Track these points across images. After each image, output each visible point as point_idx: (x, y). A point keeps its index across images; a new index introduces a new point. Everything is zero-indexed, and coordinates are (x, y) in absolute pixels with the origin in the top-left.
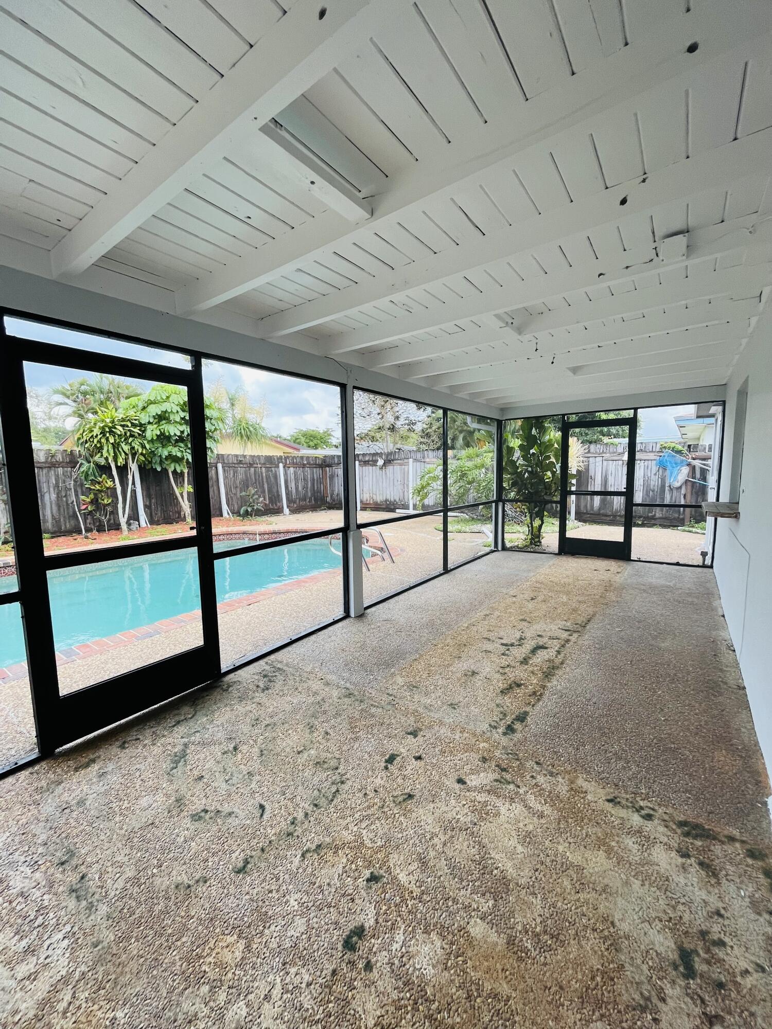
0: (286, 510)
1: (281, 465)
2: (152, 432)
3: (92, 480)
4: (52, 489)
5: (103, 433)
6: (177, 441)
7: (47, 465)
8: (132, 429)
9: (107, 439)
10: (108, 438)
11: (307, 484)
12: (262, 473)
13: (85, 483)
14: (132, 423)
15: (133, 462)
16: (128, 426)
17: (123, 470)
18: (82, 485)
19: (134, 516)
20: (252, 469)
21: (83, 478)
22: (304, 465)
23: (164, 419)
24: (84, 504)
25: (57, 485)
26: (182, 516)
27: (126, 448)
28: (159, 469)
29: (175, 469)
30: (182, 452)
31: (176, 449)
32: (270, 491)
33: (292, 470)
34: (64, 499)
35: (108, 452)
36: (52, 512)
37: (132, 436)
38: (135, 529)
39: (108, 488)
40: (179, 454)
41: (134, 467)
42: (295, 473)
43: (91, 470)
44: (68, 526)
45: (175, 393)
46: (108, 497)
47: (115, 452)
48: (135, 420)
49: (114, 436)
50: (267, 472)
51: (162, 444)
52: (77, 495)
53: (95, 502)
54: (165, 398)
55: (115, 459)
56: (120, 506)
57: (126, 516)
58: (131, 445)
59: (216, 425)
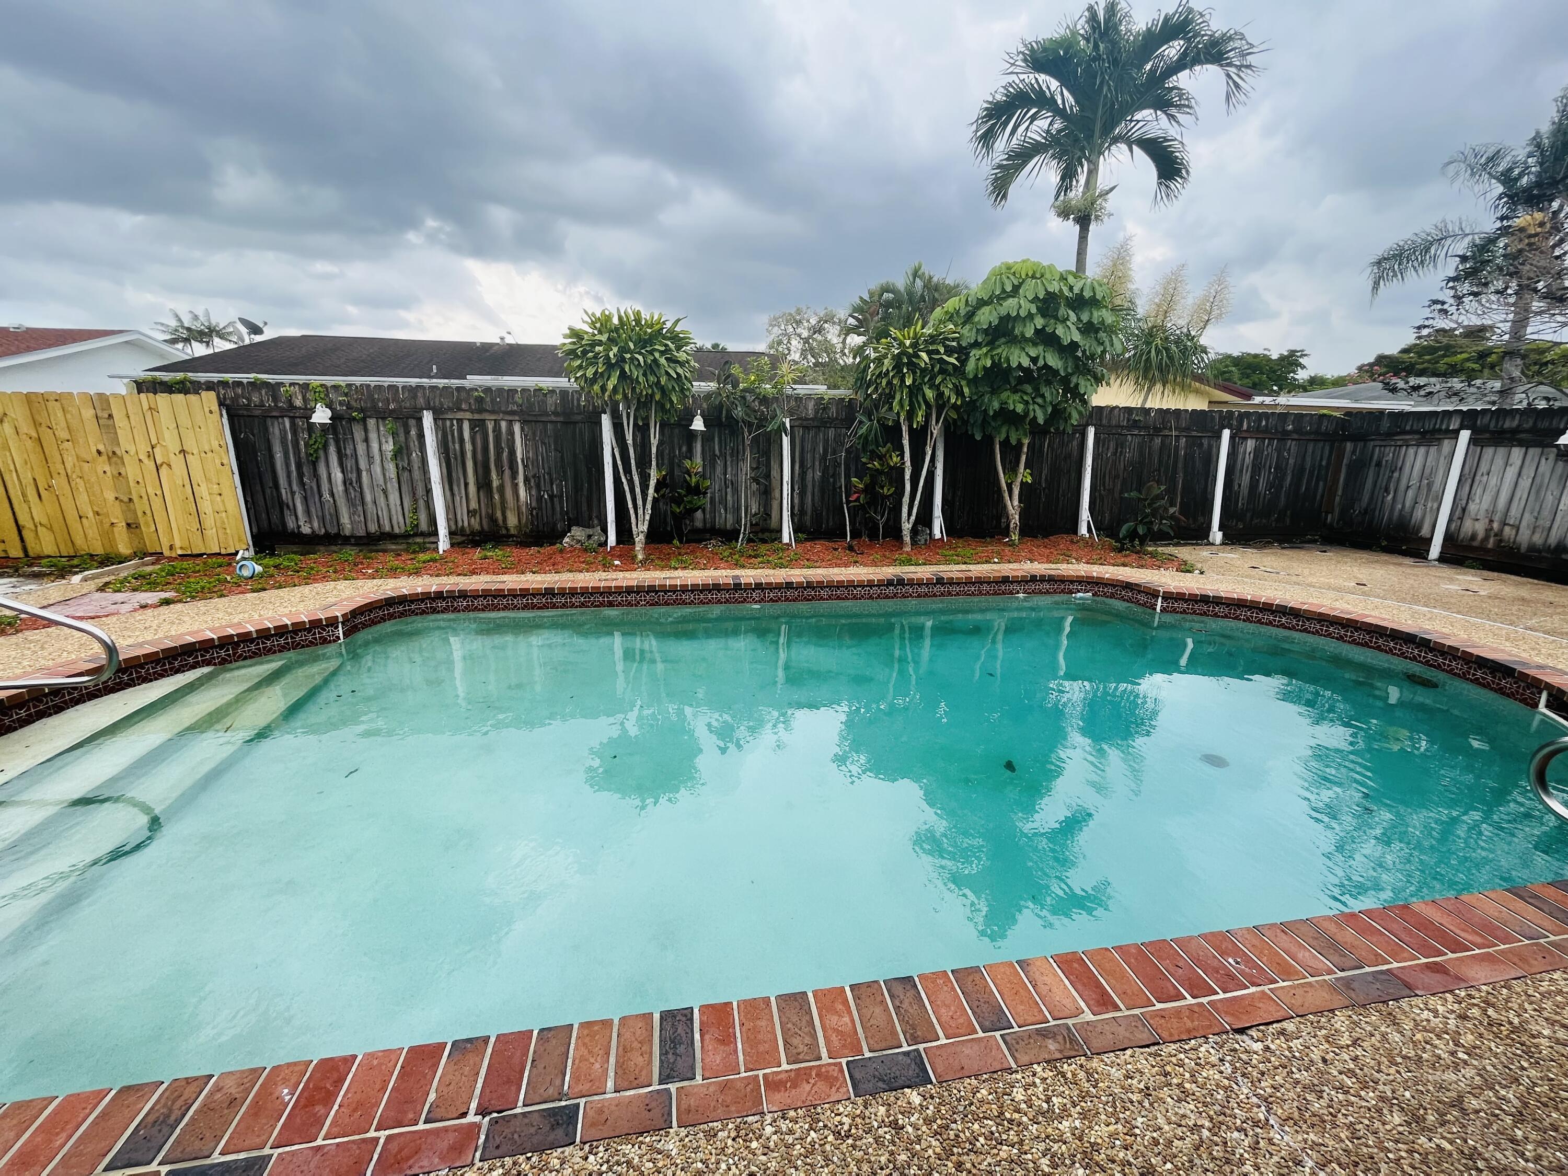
0: (1217, 535)
1: (1226, 433)
2: (978, 361)
3: (872, 452)
4: (817, 463)
5: (898, 367)
6: (1020, 381)
7: (816, 424)
8: (945, 357)
9: (903, 381)
10: (904, 375)
11: (1282, 479)
12: (1177, 447)
13: (862, 455)
14: (946, 347)
15: (937, 422)
16: (938, 352)
17: (919, 437)
18: (858, 458)
19: (925, 519)
20: (1158, 441)
21: (860, 447)
22: (1286, 433)
23: (1004, 336)
24: (855, 493)
25: (824, 458)
26: (1003, 525)
27: (930, 394)
28: (978, 437)
29: (1008, 437)
30: (1027, 403)
31: (1017, 397)
32: (1187, 489)
33: (1250, 444)
34: (831, 480)
35: (899, 404)
36: (813, 500)
37: (942, 371)
38: (923, 542)
39: (891, 468)
40: (1020, 408)
41: (936, 430)
42: (1257, 451)
43: (873, 432)
44: (831, 524)
45: (1033, 277)
46: (891, 485)
47: (911, 404)
48: (953, 339)
49: (914, 373)
50: (1188, 446)
51: (992, 387)
52: (847, 477)
53: (869, 490)
54: (1009, 288)
55: (911, 415)
56: (906, 500)
57: (913, 518)
58: (938, 389)
59: (1107, 343)
